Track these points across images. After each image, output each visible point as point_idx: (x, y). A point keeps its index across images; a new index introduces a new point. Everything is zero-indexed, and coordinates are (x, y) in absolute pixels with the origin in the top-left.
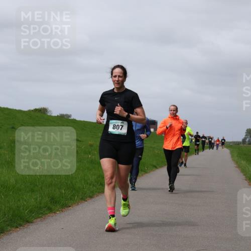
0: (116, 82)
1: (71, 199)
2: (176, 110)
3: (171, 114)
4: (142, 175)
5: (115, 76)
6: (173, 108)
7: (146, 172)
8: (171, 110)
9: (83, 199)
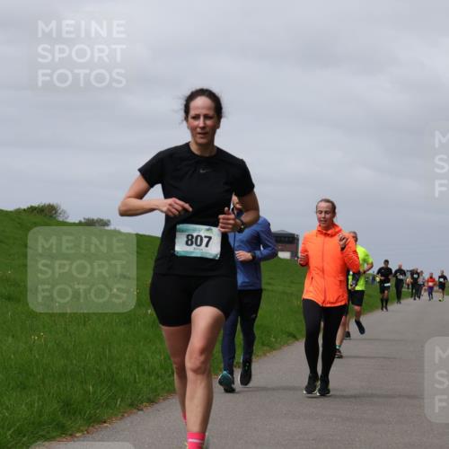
0: (199, 130)
1: (107, 405)
2: (332, 210)
3: (320, 220)
4: (265, 354)
5: (196, 117)
6: (324, 205)
7: (272, 348)
8: (321, 212)
9: (135, 405)
